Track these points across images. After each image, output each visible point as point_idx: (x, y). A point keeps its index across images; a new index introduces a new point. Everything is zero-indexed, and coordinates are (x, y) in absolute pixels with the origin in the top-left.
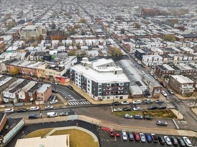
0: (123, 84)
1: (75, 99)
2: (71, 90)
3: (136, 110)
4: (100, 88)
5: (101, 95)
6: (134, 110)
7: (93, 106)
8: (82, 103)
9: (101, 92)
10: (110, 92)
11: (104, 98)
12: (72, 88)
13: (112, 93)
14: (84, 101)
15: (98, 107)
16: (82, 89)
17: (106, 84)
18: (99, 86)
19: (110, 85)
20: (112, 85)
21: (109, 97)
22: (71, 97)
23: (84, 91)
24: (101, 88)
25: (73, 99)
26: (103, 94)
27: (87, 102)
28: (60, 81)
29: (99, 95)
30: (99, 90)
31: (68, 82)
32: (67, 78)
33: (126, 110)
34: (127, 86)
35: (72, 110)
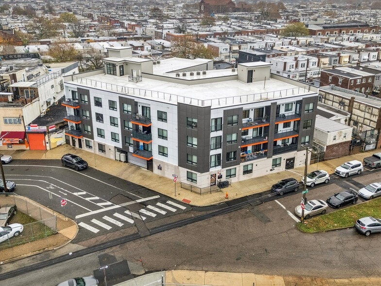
0: (294, 106)
1: (109, 203)
2: (79, 170)
3: (372, 197)
4: (216, 130)
5: (219, 165)
6: (366, 199)
7: (204, 213)
8: (149, 213)
9: (220, 151)
10: (250, 148)
11: (231, 176)
12: (81, 162)
13: (257, 148)
14: (153, 203)
16: (127, 161)
17: (238, 112)
18: (213, 124)
21: (249, 168)
22: (88, 199)
23: (139, 167)
24: (220, 133)
25: (99, 204)
26: (228, 158)
27: (169, 202)
28: (23, 147)
29: (213, 164)
30: (213, 142)
31: (61, 145)
32: (55, 128)
33: (343, 202)
34: (308, 112)
35: (113, 255)
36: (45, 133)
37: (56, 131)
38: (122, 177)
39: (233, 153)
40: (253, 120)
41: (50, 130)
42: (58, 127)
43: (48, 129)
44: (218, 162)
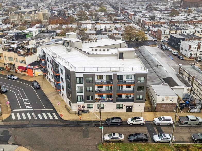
0: (133, 77)
1: (31, 107)
3: (159, 142)
4: (80, 83)
5: (83, 101)
6: (155, 142)
8: (40, 117)
9: (83, 94)
10: (104, 95)
11: (90, 108)
13: (109, 96)
14: (47, 112)
15: (70, 128)
17: (93, 76)
18: (78, 80)
19: (104, 78)
20: (109, 78)
21: (102, 106)
22: (25, 103)
24: (82, 85)
25: (27, 107)
26: (88, 98)
27: (54, 114)
29: (79, 100)
30: (78, 89)
31: (40, 75)
32: (37, 68)
33: (136, 139)
34: (141, 82)
35: (9, 131)
36: (32, 69)
37: (38, 69)
38: (48, 96)
39: (91, 97)
40: (105, 81)
41: (35, 68)
42: (39, 67)
43: (34, 68)
44: (82, 100)
